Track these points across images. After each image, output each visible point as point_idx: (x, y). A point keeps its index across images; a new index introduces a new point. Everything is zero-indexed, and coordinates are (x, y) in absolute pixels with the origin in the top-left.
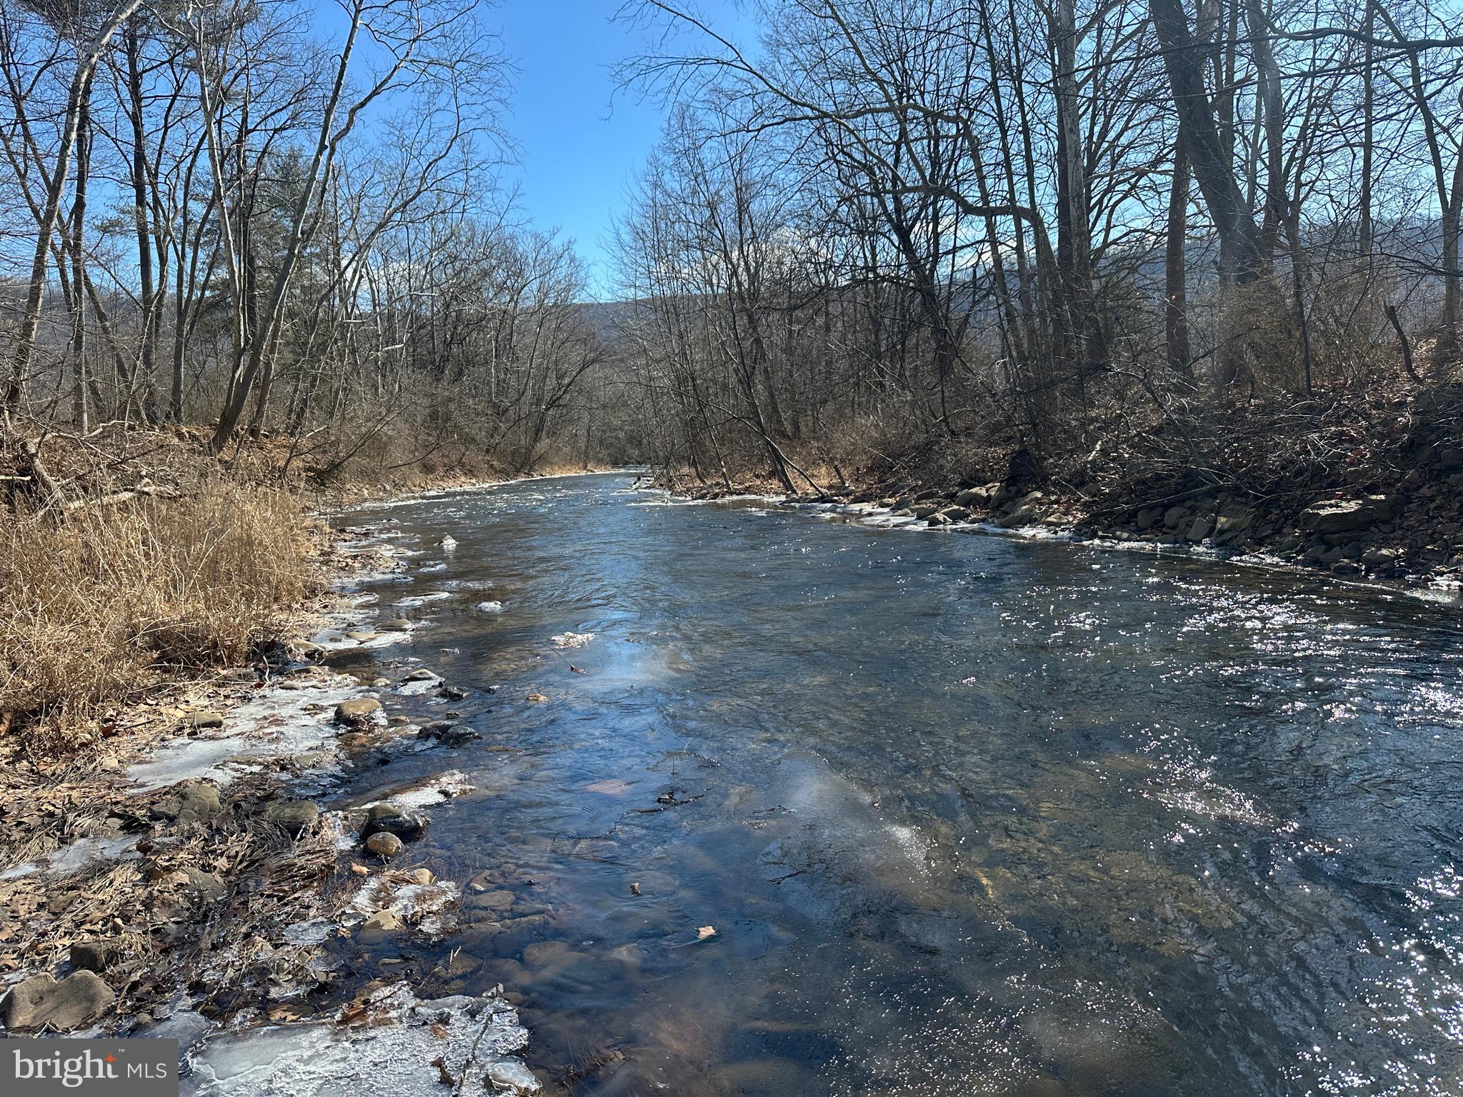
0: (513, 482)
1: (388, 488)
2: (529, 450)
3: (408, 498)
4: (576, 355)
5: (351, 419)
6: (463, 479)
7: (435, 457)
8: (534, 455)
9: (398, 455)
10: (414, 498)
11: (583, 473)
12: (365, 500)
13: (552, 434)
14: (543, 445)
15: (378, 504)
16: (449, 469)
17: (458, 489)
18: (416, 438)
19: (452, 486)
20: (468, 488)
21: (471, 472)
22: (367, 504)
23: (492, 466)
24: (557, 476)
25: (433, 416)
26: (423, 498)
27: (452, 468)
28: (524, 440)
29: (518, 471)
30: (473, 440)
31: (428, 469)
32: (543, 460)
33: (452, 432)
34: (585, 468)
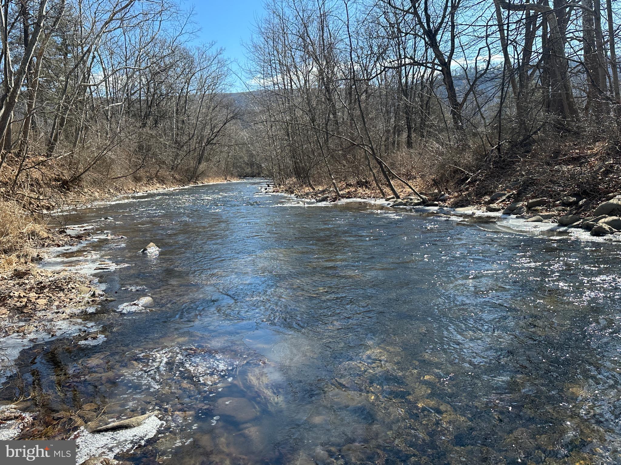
0: (186, 187)
1: (112, 191)
2: (196, 169)
3: (123, 198)
4: (222, 115)
5: (88, 148)
6: (158, 185)
7: (141, 173)
8: (199, 172)
9: (117, 171)
10: (128, 198)
11: (225, 182)
12: (96, 199)
13: (208, 160)
14: (203, 166)
15: (103, 203)
16: (150, 179)
17: (155, 191)
18: (130, 160)
19: (152, 190)
20: (161, 191)
21: (162, 181)
22: (96, 203)
23: (175, 178)
24: (211, 184)
25: (141, 147)
26: (134, 197)
27: (152, 179)
28: (192, 163)
29: (189, 181)
30: (164, 163)
31: (137, 179)
32: (203, 174)
33: (152, 158)
34: (226, 179)
